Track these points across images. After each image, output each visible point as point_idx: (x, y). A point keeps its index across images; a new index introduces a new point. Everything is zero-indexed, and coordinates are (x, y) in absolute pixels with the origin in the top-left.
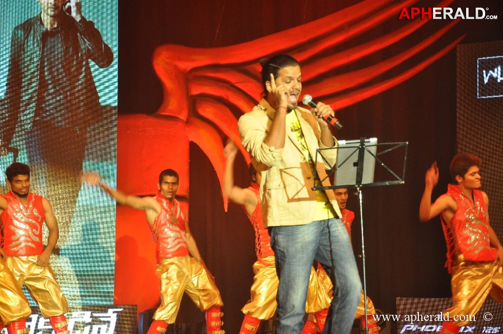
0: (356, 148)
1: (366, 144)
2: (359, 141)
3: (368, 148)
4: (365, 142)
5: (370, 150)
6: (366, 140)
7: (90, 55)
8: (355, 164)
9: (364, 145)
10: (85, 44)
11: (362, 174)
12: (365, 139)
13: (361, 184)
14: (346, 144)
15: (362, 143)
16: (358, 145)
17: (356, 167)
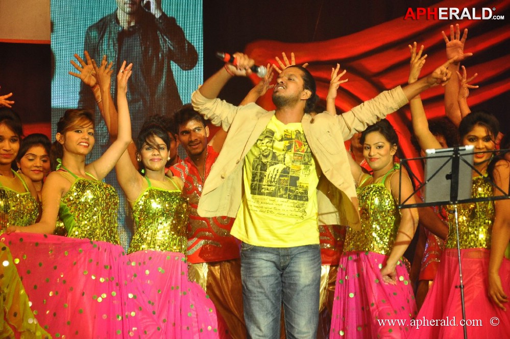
0: (449, 158)
1: (461, 153)
2: (452, 149)
3: (464, 157)
4: (459, 150)
5: (466, 159)
6: (460, 148)
7: (171, 56)
8: (448, 177)
9: (459, 154)
10: (166, 44)
11: (457, 188)
12: (459, 146)
13: (456, 200)
14: (436, 152)
15: (456, 152)
16: (451, 154)
17: (449, 181)
